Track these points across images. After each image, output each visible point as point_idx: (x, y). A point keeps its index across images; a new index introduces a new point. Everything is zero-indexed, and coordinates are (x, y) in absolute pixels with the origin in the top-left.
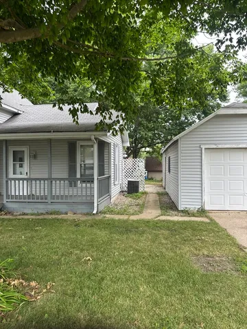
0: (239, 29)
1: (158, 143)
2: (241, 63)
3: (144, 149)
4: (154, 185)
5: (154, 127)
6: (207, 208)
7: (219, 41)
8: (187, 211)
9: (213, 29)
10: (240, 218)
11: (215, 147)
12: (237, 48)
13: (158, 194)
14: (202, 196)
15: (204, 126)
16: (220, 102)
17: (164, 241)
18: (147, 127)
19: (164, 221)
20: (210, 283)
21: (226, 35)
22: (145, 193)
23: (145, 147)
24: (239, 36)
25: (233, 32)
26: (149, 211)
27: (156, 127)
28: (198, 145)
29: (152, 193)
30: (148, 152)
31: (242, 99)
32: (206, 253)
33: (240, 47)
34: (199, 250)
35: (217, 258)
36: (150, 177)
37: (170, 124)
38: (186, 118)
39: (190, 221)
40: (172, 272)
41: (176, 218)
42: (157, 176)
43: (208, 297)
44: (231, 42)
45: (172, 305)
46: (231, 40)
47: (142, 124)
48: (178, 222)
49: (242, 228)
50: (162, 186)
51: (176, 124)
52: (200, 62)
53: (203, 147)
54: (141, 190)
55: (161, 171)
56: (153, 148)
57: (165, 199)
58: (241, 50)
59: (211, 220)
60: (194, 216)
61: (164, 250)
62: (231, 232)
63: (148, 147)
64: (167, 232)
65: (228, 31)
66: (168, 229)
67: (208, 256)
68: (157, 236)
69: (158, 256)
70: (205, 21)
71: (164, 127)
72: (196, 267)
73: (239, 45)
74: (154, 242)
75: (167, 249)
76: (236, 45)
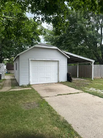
0: (42, 15)
1: (12, 57)
2: (43, 28)
3: (5, 59)
4: (10, 75)
5: (10, 49)
6: (31, 84)
7: (35, 17)
8: (23, 86)
9: (33, 12)
10: (43, 86)
11: (34, 59)
12: (41, 22)
13: (11, 79)
14: (29, 79)
15: (30, 51)
16: (38, 42)
17: (11, 100)
18: (7, 49)
19: (12, 91)
20: (28, 114)
21: (37, 16)
22: (5, 80)
23: (6, 58)
24: (42, 17)
25: (40, 15)
26: (6, 88)
27: (11, 49)
28: (28, 59)
29: (8, 79)
30: (7, 61)
31: (46, 42)
32: (28, 102)
33: (42, 22)
34: (26, 101)
35: (32, 103)
36: (8, 72)
37: (18, 48)
38: (25, 47)
39: (24, 90)
40: (13, 113)
41: (17, 90)
42: (12, 72)
43: (26, 120)
44: (39, 19)
45: (10, 127)
46: (39, 18)
47: (4, 47)
48: (18, 91)
49: (43, 90)
50: (13, 76)
51: (20, 49)
52: (28, 24)
53: (30, 59)
54: (2, 78)
55: (13, 69)
56: (10, 59)
57: (14, 82)
58: (43, 23)
59: (32, 88)
60: (26, 87)
61: (10, 104)
62: (39, 92)
63: (8, 58)
64: (13, 96)
65: (38, 14)
66: (14, 94)
67: (29, 103)
68: (8, 98)
69: (7, 107)
70: (30, 8)
71: (15, 50)
72: (23, 108)
73: (42, 21)
74: (6, 101)
75: (11, 103)
76: (41, 20)
